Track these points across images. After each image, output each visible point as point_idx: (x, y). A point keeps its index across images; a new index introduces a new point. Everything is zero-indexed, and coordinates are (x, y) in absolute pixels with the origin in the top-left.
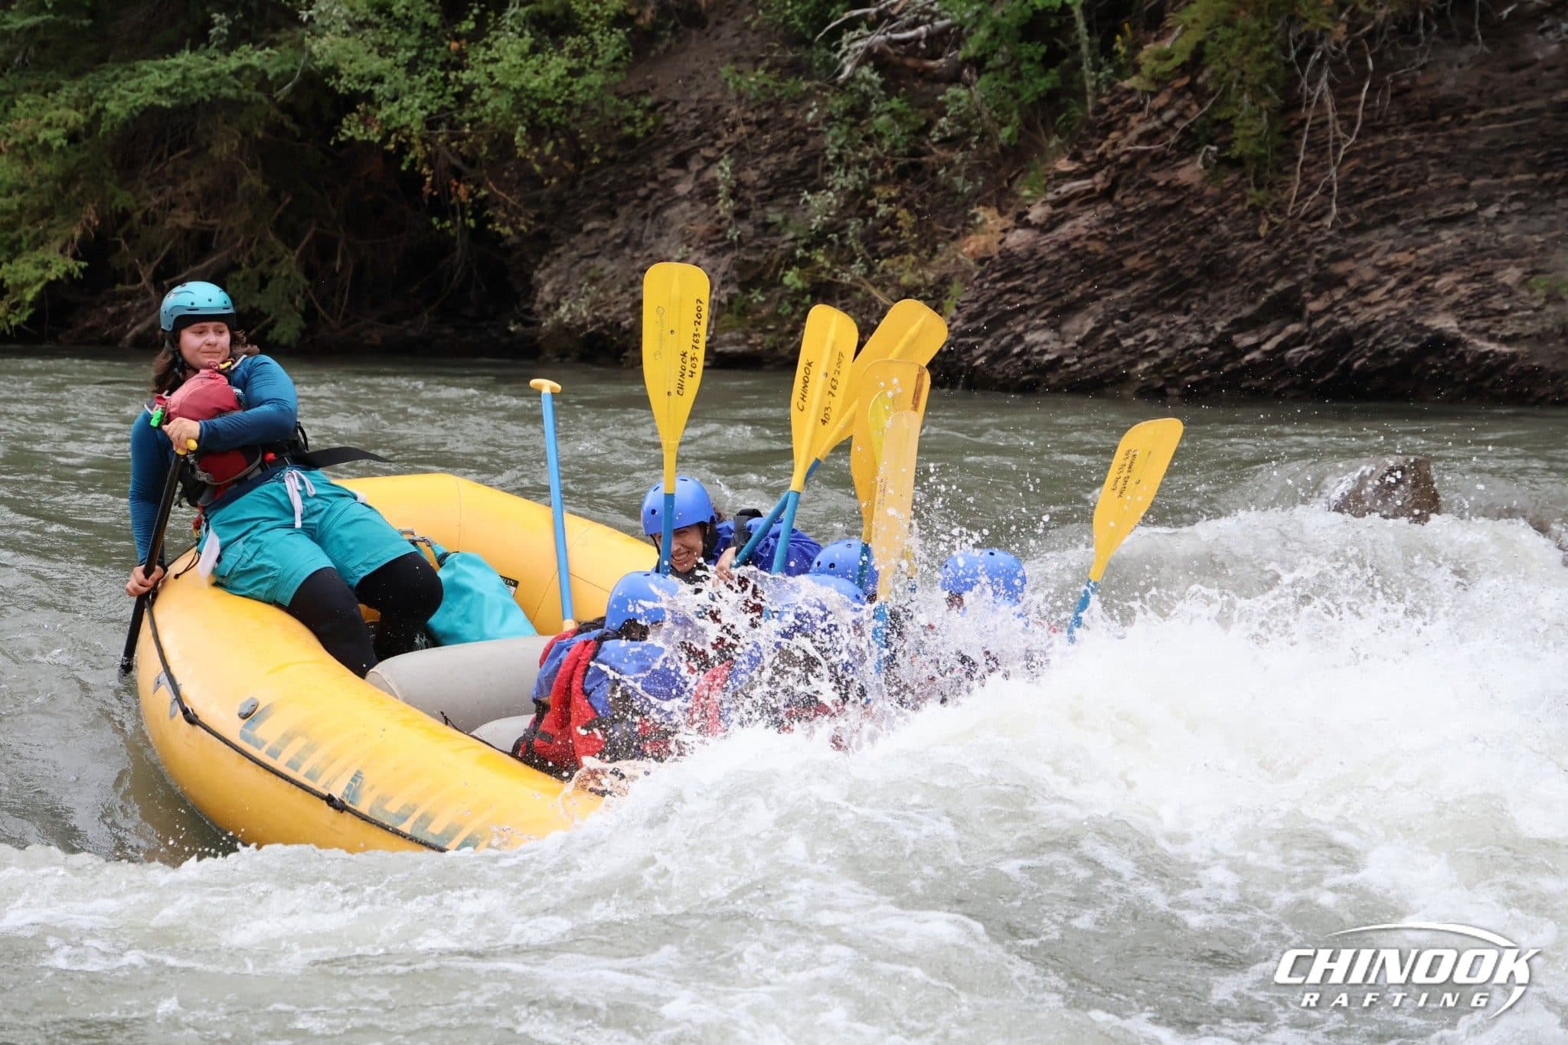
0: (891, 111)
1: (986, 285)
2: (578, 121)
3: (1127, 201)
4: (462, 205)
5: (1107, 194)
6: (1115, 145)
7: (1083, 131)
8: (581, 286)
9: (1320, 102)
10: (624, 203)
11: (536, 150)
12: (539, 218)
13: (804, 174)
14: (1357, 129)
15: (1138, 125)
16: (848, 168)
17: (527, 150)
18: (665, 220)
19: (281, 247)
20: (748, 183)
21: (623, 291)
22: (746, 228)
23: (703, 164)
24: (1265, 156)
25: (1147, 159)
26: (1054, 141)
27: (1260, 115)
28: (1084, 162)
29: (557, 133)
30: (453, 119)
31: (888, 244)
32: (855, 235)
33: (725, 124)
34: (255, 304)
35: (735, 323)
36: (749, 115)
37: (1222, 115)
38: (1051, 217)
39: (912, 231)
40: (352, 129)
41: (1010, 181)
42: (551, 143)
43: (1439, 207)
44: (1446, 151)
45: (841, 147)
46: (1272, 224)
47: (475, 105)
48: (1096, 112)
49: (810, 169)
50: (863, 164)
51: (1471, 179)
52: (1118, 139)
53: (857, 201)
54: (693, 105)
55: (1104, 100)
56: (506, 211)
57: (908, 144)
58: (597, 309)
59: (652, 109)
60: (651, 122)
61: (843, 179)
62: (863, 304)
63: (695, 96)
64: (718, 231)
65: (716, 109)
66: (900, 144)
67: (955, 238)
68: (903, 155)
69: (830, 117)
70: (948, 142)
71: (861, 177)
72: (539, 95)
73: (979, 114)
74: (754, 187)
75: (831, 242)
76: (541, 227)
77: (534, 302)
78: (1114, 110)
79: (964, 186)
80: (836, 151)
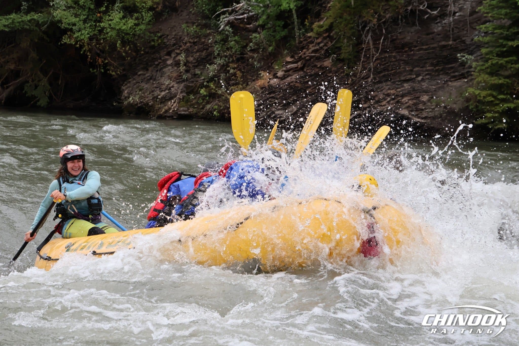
0: (235, 40)
1: (264, 96)
2: (137, 40)
3: (308, 71)
4: (100, 65)
5: (302, 69)
6: (305, 54)
7: (295, 49)
8: (136, 91)
9: (368, 42)
10: (151, 66)
11: (124, 48)
12: (124, 70)
13: (207, 59)
14: (379, 51)
15: (312, 48)
16: (221, 58)
17: (121, 49)
18: (164, 72)
19: (42, 76)
20: (190, 61)
21: (150, 94)
22: (189, 75)
23: (176, 55)
24: (351, 59)
25: (314, 58)
26: (286, 52)
27: (350, 46)
28: (295, 58)
29: (130, 43)
30: (98, 38)
31: (233, 82)
32: (223, 79)
33: (183, 43)
34: (33, 94)
35: (184, 105)
36: (191, 40)
37: (338, 45)
38: (284, 75)
39: (241, 78)
40: (66, 40)
41: (272, 64)
42: (128, 47)
43: (404, 76)
44: (406, 59)
45: (219, 51)
46: (352, 80)
47: (105, 34)
48: (299, 43)
49: (209, 57)
50: (226, 56)
51: (414, 68)
52: (306, 52)
53: (224, 68)
54: (173, 36)
55: (302, 39)
56: (113, 67)
57: (240, 51)
58: (141, 99)
59: (160, 37)
60: (160, 41)
61: (219, 61)
62: (225, 100)
63: (174, 33)
64: (180, 76)
65: (180, 38)
66: (238, 51)
67: (254, 80)
68: (238, 54)
69: (216, 42)
70: (252, 51)
71: (225, 61)
72: (125, 31)
73: (263, 42)
74: (191, 63)
75: (215, 81)
76: (124, 73)
77: (122, 96)
78: (305, 42)
79: (257, 64)
80: (218, 52)
